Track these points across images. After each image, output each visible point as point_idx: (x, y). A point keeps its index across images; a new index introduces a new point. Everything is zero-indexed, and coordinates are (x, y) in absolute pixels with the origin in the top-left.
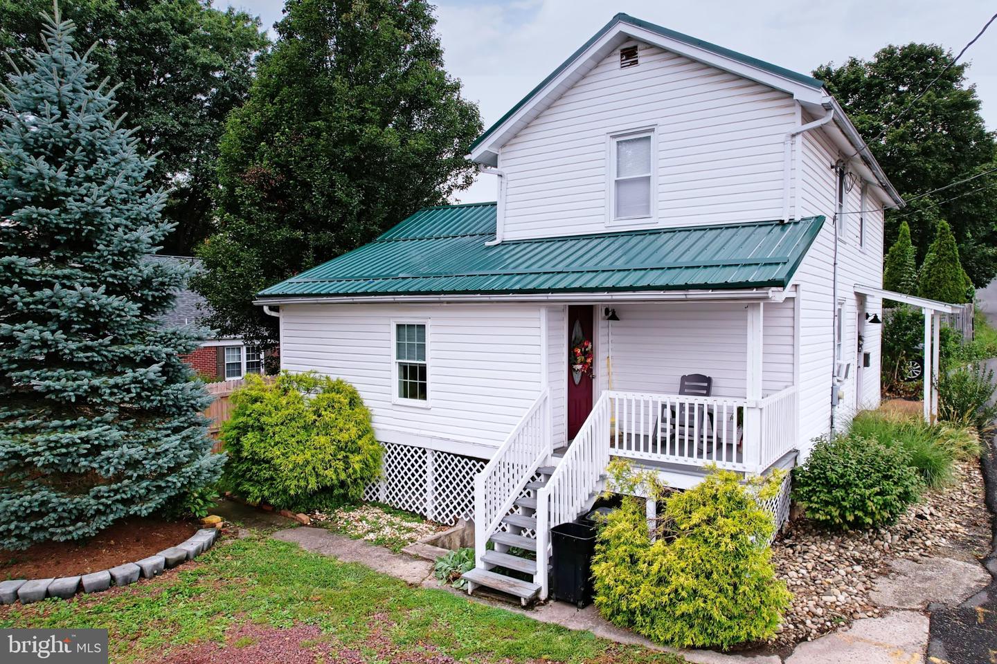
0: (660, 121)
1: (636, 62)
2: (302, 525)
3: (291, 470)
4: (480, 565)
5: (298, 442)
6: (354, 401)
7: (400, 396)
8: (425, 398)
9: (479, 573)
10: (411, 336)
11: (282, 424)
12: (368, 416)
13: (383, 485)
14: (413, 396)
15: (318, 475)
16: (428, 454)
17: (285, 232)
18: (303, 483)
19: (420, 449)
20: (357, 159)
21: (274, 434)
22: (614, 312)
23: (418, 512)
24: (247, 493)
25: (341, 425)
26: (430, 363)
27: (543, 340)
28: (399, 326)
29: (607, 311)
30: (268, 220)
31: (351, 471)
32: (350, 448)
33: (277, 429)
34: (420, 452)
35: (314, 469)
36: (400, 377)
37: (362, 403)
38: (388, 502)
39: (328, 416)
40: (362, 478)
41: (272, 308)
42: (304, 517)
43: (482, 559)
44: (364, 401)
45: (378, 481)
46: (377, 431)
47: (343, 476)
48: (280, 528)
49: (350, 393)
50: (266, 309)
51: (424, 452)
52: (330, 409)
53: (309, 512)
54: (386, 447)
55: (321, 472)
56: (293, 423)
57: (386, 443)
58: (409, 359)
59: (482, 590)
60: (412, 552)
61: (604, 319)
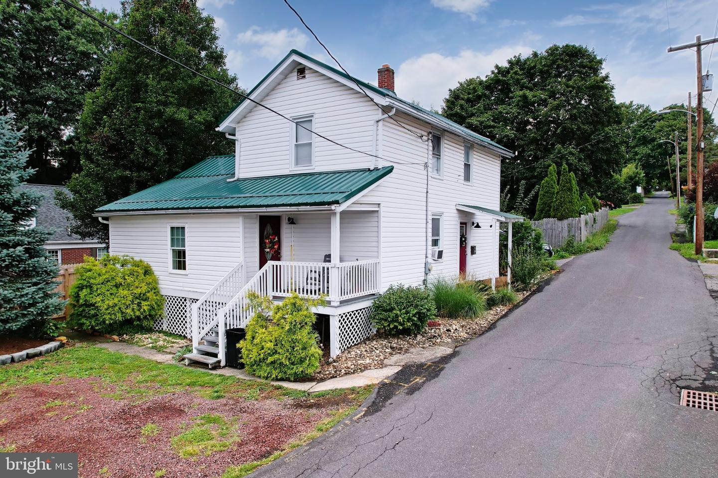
0: (316, 111)
1: (304, 77)
2: (114, 341)
3: (107, 309)
4: (195, 351)
5: (111, 294)
6: (147, 271)
7: (174, 268)
8: (185, 269)
9: (195, 355)
10: (178, 234)
11: (102, 284)
12: (156, 281)
13: (165, 320)
14: (179, 268)
15: (122, 313)
16: (187, 301)
17: (119, 173)
18: (113, 317)
19: (183, 298)
20: (162, 127)
21: (97, 289)
22: (293, 218)
24: (83, 324)
25: (137, 285)
26: (187, 248)
27: (241, 234)
28: (172, 228)
29: (289, 219)
30: (109, 164)
31: (142, 310)
32: (142, 297)
33: (99, 286)
34: (183, 300)
35: (120, 308)
36: (173, 258)
37: (153, 273)
38: (167, 330)
39: (129, 279)
40: (150, 315)
41: (104, 218)
42: (115, 337)
43: (195, 348)
44: (155, 272)
45: (162, 319)
46: (161, 289)
47: (138, 313)
48: (100, 342)
49: (145, 267)
50: (100, 219)
51: (185, 300)
52: (131, 276)
53: (120, 335)
54: (166, 298)
55: (124, 311)
56: (109, 283)
57: (166, 296)
58: (177, 247)
59: (195, 363)
60: (168, 351)
61: (287, 224)
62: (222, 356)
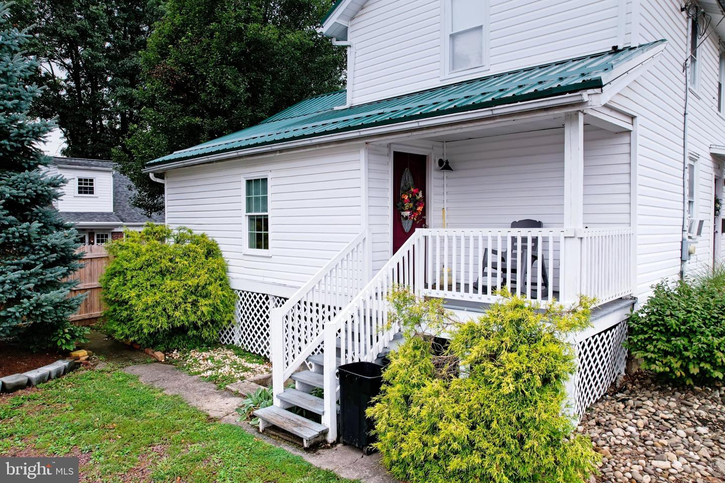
2: (158, 361)
3: (144, 310)
4: (277, 402)
5: (151, 286)
6: (212, 251)
8: (266, 247)
10: (257, 190)
11: (140, 269)
12: (225, 269)
13: (236, 330)
14: (259, 247)
15: (169, 317)
16: (270, 300)
17: (187, 119)
18: (154, 323)
19: (264, 295)
21: (132, 277)
22: (447, 162)
23: (263, 355)
24: (114, 331)
25: (192, 272)
26: (270, 214)
27: (363, 182)
28: (249, 182)
29: (441, 162)
31: (199, 313)
32: (199, 291)
33: (134, 273)
34: (264, 298)
35: (164, 310)
36: (250, 229)
37: (221, 255)
38: (240, 345)
39: (182, 263)
40: (213, 322)
42: (159, 355)
43: (277, 396)
44: (223, 253)
45: (233, 327)
46: (231, 280)
47: (193, 318)
48: (135, 363)
49: (208, 244)
50: (151, 176)
51: (267, 299)
52: (186, 258)
53: (168, 351)
54: (239, 294)
55: (171, 313)
56: (150, 269)
57: (239, 291)
58: (255, 212)
59: (273, 430)
60: (234, 389)
62: (329, 421)
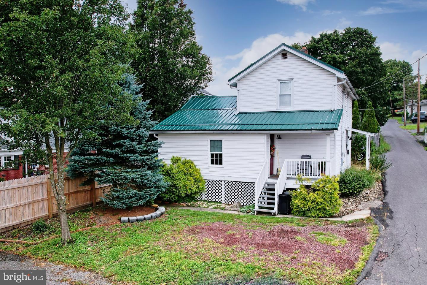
0: (294, 77)
1: (287, 58)
2: (183, 206)
7: (211, 164)
8: (221, 164)
13: (204, 194)
15: (190, 189)
16: (223, 182)
18: (186, 192)
22: (280, 136)
23: (219, 202)
26: (224, 153)
27: (265, 145)
28: (211, 141)
29: (277, 136)
34: (220, 182)
36: (211, 158)
38: (206, 199)
46: (202, 176)
50: (154, 135)
57: (206, 180)
58: (215, 151)
60: (228, 209)
